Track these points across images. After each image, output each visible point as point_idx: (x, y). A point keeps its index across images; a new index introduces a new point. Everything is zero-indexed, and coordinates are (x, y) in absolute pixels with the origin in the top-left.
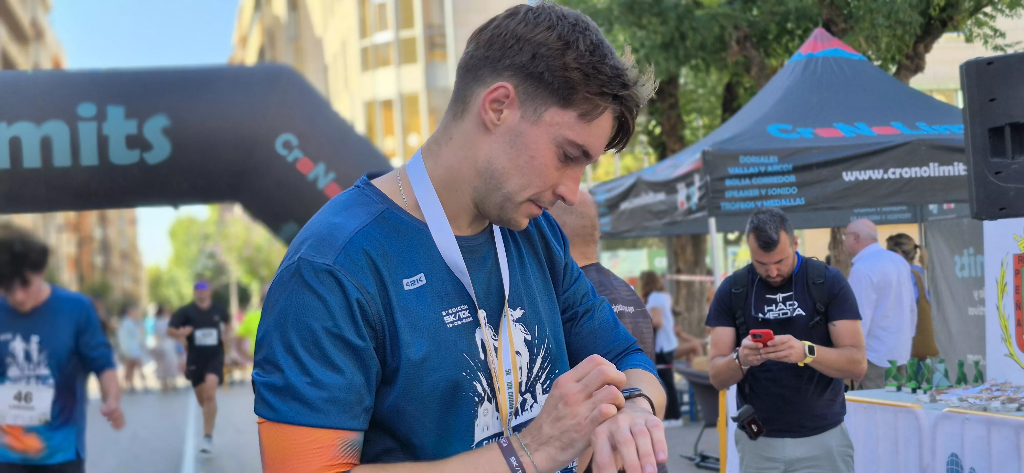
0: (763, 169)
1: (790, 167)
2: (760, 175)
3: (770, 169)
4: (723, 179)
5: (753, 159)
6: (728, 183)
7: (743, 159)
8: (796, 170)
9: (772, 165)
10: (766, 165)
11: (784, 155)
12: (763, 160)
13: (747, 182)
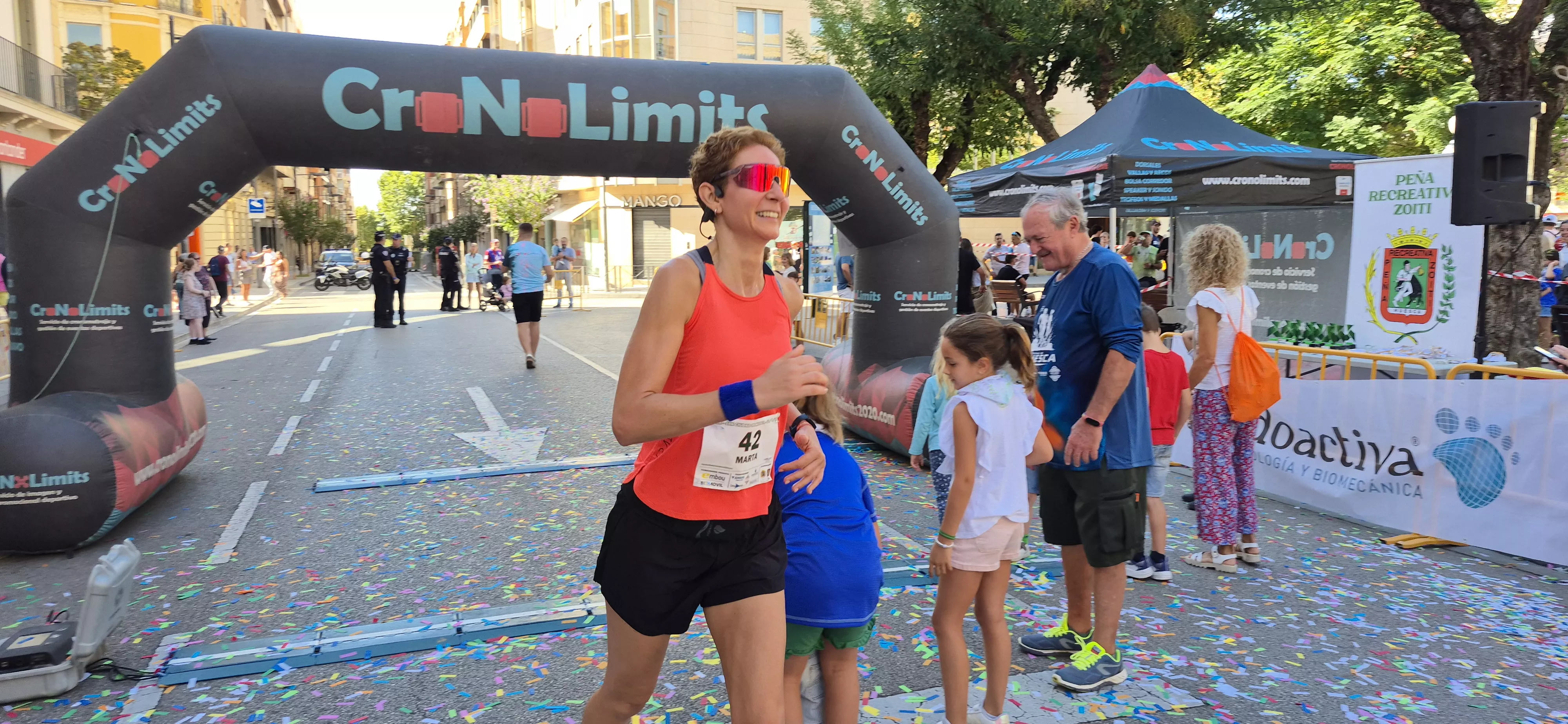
0: (1151, 173)
1: (1169, 172)
2: (1149, 177)
3: (1157, 173)
4: (1124, 179)
5: (1145, 165)
6: (1127, 181)
7: (1138, 164)
8: (1173, 175)
9: (1158, 169)
10: (1154, 169)
11: (1166, 162)
12: (1151, 165)
13: (1139, 181)
